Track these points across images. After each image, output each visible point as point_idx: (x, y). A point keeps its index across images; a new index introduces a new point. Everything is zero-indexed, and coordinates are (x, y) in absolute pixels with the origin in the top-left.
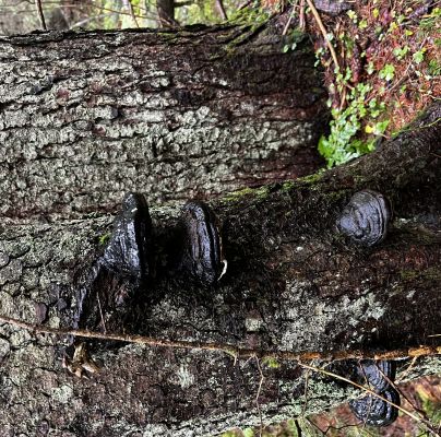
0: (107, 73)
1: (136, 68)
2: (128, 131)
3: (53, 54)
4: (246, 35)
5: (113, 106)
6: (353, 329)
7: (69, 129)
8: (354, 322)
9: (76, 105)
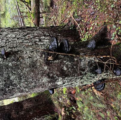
0: (37, 33)
1: (42, 32)
2: (42, 43)
3: (26, 30)
4: (62, 27)
5: (39, 39)
6: (93, 63)
7: (31, 43)
8: (93, 62)
9: (32, 38)
